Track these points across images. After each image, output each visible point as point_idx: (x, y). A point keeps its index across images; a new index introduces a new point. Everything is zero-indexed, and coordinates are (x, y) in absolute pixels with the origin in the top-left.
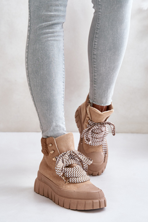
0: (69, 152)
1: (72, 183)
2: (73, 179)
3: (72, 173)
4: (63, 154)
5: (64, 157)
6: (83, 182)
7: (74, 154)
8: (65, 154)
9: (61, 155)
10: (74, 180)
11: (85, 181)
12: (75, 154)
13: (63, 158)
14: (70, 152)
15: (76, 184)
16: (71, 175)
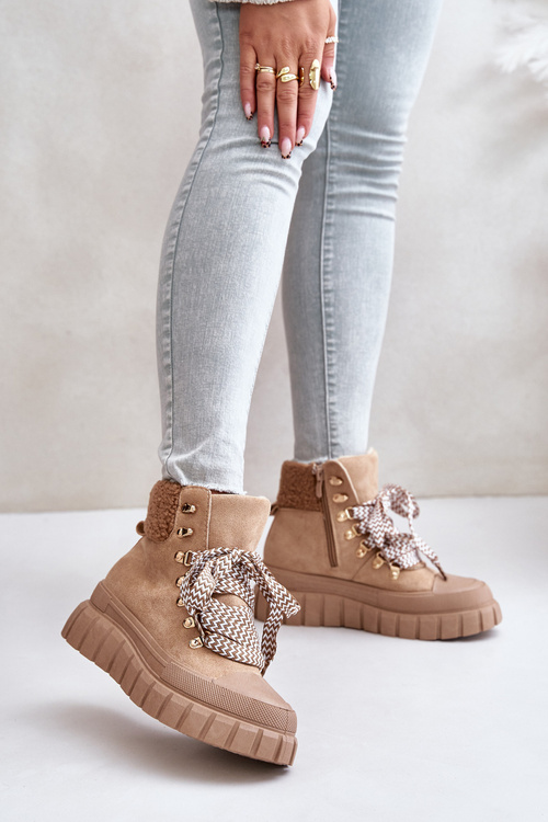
0: (239, 553)
1: (211, 651)
2: (222, 642)
3: (222, 622)
4: (219, 550)
5: (218, 562)
6: (245, 664)
7: (251, 565)
8: (225, 553)
9: (213, 552)
10: (224, 646)
11: (251, 665)
12: (256, 567)
13: (215, 565)
14: (243, 554)
15: (223, 659)
16: (220, 627)
